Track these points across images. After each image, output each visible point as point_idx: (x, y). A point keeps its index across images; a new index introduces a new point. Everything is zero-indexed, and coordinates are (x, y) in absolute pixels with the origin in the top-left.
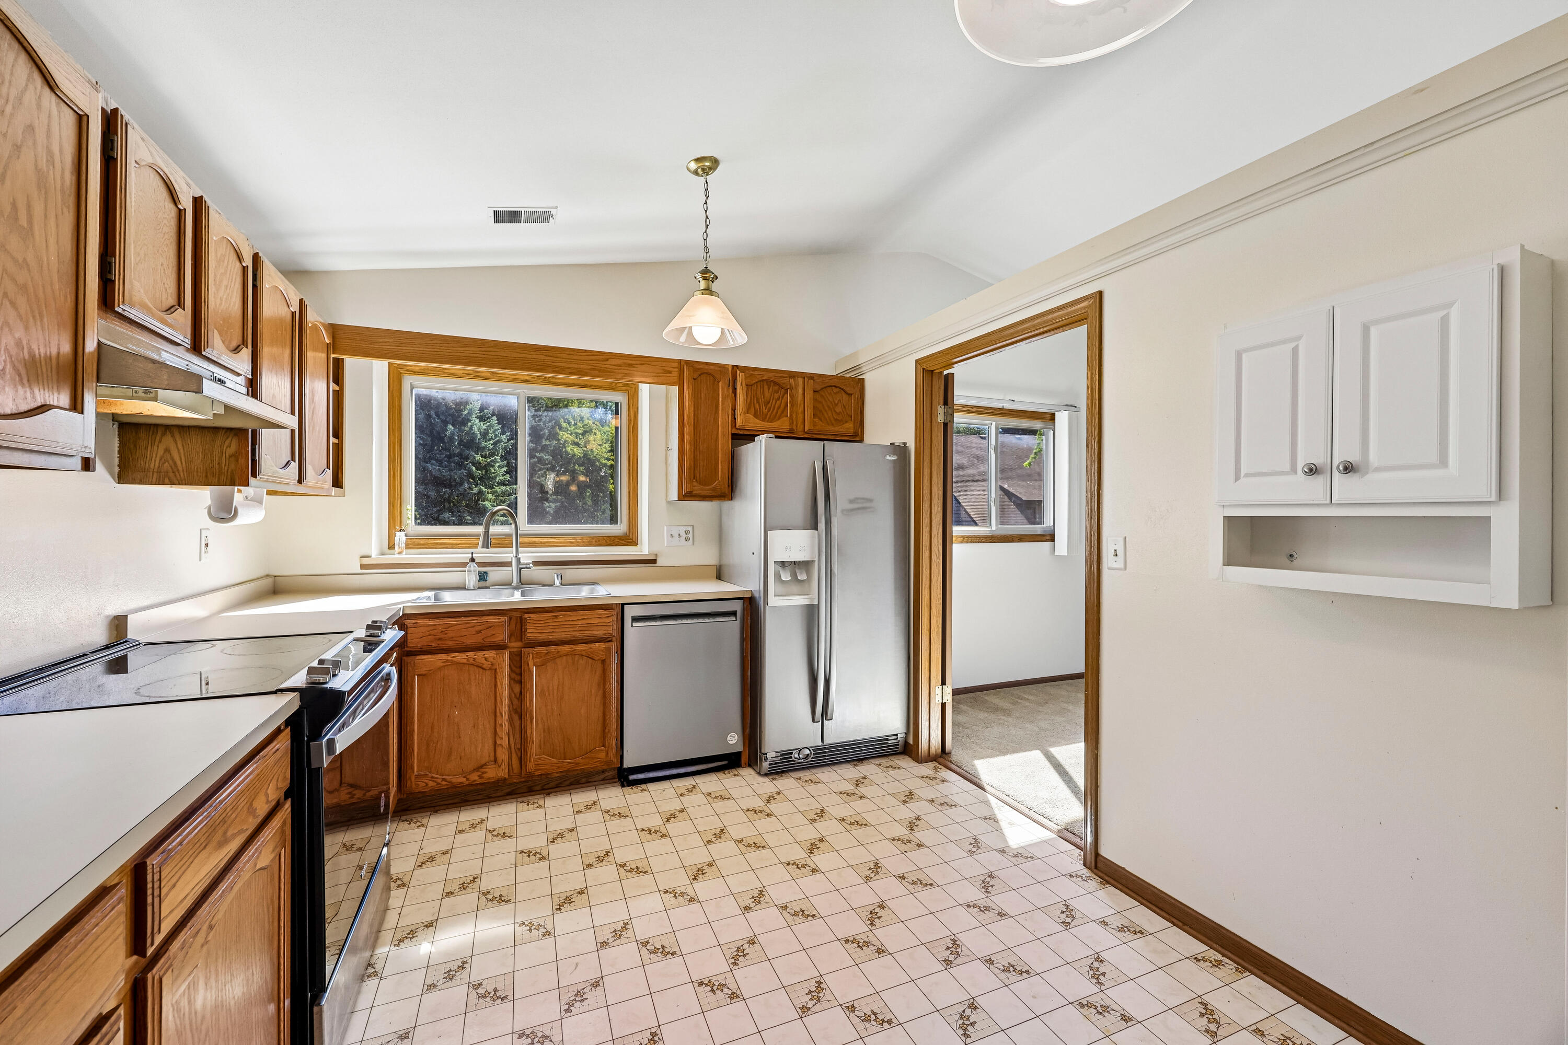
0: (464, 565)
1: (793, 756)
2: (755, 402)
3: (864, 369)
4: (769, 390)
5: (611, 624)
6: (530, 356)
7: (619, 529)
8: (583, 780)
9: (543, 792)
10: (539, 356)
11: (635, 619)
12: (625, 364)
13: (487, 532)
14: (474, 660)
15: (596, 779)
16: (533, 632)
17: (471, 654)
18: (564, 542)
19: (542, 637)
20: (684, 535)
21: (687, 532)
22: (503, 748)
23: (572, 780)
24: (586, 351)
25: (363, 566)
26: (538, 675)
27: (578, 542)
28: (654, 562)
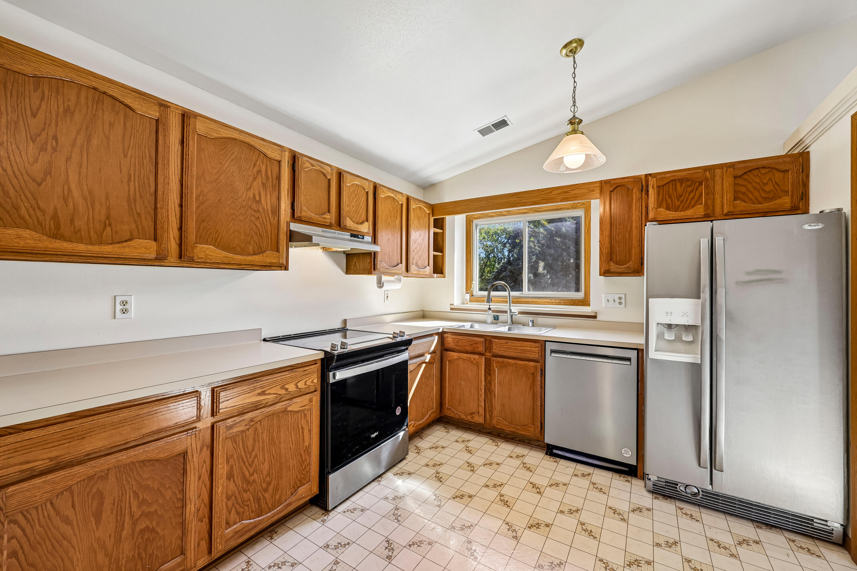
0: (485, 311)
1: (678, 487)
2: (667, 198)
3: (807, 142)
4: (681, 186)
5: (537, 352)
6: (509, 200)
7: (580, 295)
8: (527, 441)
9: (505, 439)
10: (514, 199)
11: (552, 351)
12: (563, 192)
13: (489, 295)
14: (469, 358)
15: (534, 443)
16: (496, 349)
17: (469, 355)
18: (545, 302)
19: (500, 353)
20: (618, 301)
21: (620, 298)
22: (482, 407)
23: (520, 438)
24: (538, 190)
25: (451, 309)
26: (499, 373)
27: (553, 302)
28: (595, 317)
